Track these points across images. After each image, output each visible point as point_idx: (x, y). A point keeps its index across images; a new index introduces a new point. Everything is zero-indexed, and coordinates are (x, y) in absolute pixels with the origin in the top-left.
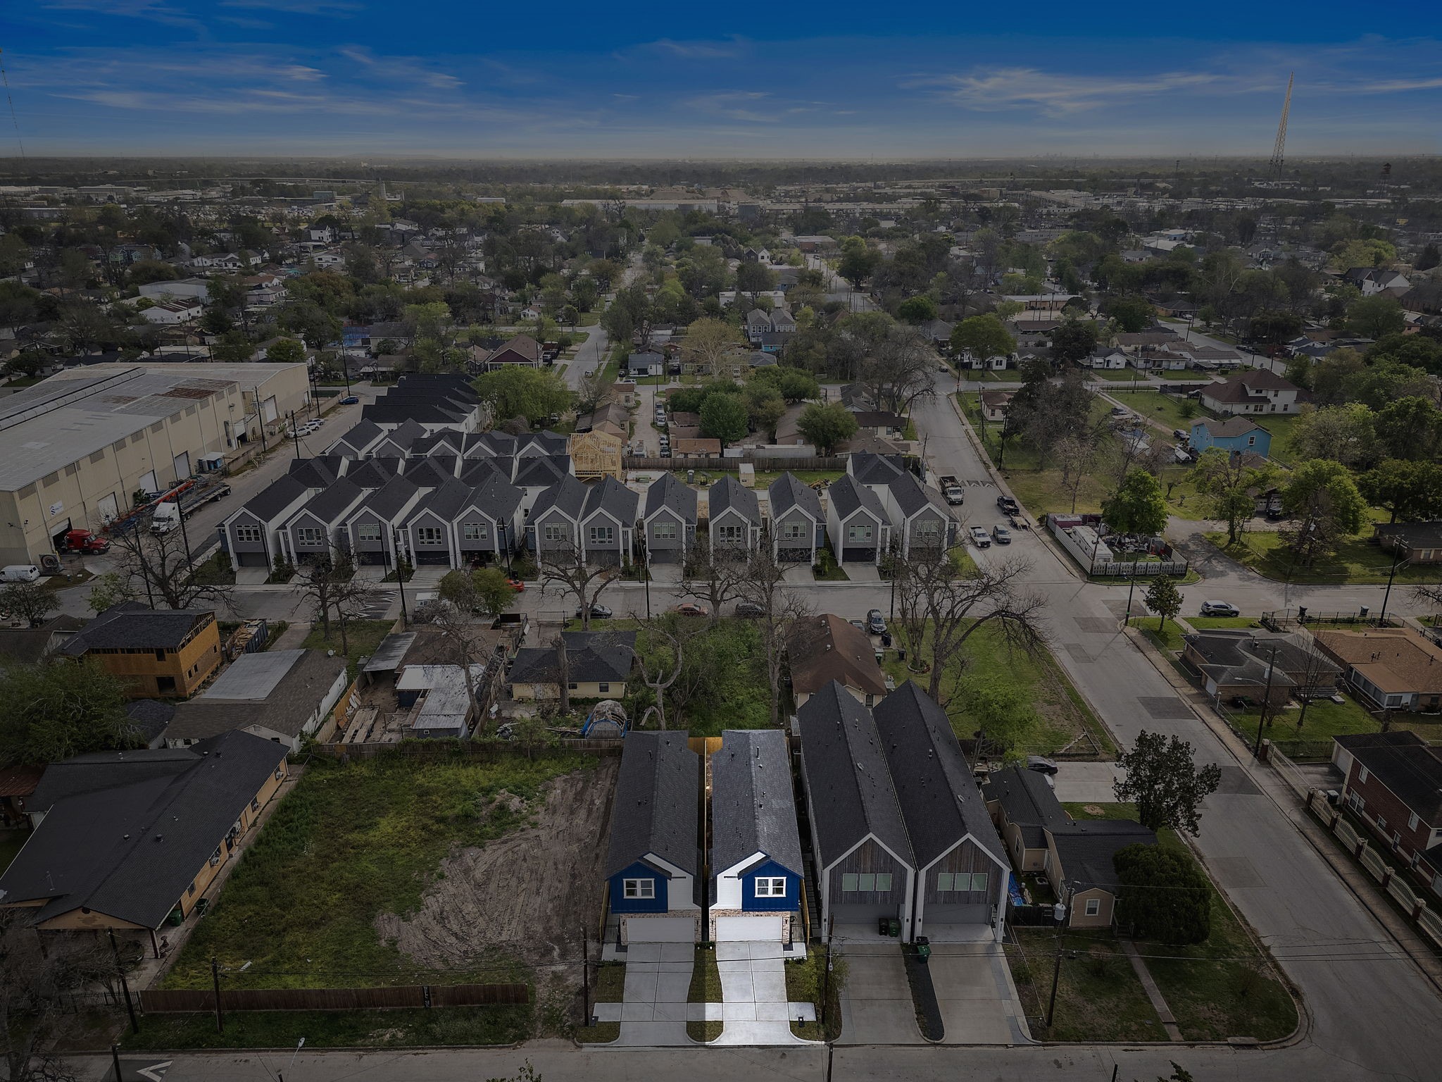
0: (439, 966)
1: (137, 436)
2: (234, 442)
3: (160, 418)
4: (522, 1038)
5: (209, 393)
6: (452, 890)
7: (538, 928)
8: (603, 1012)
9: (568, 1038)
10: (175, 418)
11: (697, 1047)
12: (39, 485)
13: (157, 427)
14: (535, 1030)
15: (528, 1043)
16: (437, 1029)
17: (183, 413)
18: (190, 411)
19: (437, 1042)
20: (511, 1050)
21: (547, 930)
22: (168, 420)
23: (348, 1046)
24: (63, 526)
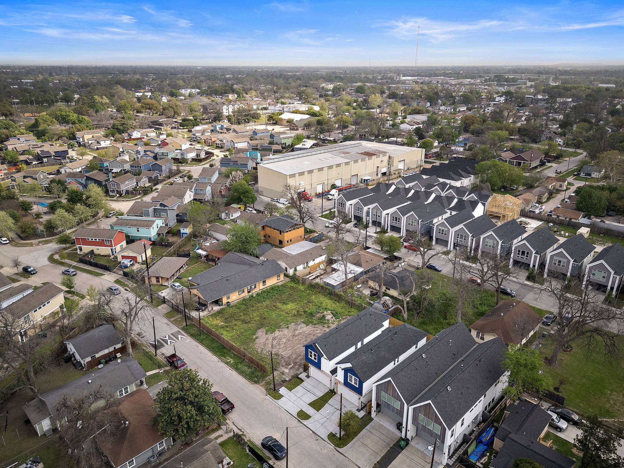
0: (259, 350)
1: (338, 165)
2: (380, 175)
3: (349, 161)
4: (256, 382)
5: (374, 155)
6: (286, 333)
7: (294, 356)
8: (283, 390)
9: (267, 391)
10: (356, 161)
11: (296, 418)
12: (297, 175)
13: (347, 164)
14: (261, 383)
15: (256, 385)
16: (240, 366)
17: (360, 161)
18: (363, 160)
19: (237, 369)
20: (250, 384)
21: (296, 358)
22: (353, 162)
23: (219, 357)
24: (303, 190)
